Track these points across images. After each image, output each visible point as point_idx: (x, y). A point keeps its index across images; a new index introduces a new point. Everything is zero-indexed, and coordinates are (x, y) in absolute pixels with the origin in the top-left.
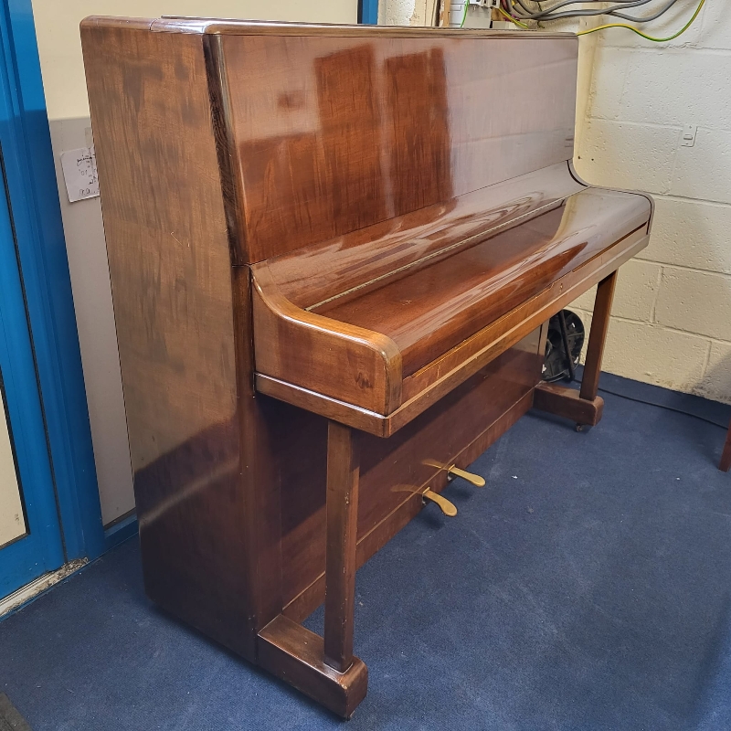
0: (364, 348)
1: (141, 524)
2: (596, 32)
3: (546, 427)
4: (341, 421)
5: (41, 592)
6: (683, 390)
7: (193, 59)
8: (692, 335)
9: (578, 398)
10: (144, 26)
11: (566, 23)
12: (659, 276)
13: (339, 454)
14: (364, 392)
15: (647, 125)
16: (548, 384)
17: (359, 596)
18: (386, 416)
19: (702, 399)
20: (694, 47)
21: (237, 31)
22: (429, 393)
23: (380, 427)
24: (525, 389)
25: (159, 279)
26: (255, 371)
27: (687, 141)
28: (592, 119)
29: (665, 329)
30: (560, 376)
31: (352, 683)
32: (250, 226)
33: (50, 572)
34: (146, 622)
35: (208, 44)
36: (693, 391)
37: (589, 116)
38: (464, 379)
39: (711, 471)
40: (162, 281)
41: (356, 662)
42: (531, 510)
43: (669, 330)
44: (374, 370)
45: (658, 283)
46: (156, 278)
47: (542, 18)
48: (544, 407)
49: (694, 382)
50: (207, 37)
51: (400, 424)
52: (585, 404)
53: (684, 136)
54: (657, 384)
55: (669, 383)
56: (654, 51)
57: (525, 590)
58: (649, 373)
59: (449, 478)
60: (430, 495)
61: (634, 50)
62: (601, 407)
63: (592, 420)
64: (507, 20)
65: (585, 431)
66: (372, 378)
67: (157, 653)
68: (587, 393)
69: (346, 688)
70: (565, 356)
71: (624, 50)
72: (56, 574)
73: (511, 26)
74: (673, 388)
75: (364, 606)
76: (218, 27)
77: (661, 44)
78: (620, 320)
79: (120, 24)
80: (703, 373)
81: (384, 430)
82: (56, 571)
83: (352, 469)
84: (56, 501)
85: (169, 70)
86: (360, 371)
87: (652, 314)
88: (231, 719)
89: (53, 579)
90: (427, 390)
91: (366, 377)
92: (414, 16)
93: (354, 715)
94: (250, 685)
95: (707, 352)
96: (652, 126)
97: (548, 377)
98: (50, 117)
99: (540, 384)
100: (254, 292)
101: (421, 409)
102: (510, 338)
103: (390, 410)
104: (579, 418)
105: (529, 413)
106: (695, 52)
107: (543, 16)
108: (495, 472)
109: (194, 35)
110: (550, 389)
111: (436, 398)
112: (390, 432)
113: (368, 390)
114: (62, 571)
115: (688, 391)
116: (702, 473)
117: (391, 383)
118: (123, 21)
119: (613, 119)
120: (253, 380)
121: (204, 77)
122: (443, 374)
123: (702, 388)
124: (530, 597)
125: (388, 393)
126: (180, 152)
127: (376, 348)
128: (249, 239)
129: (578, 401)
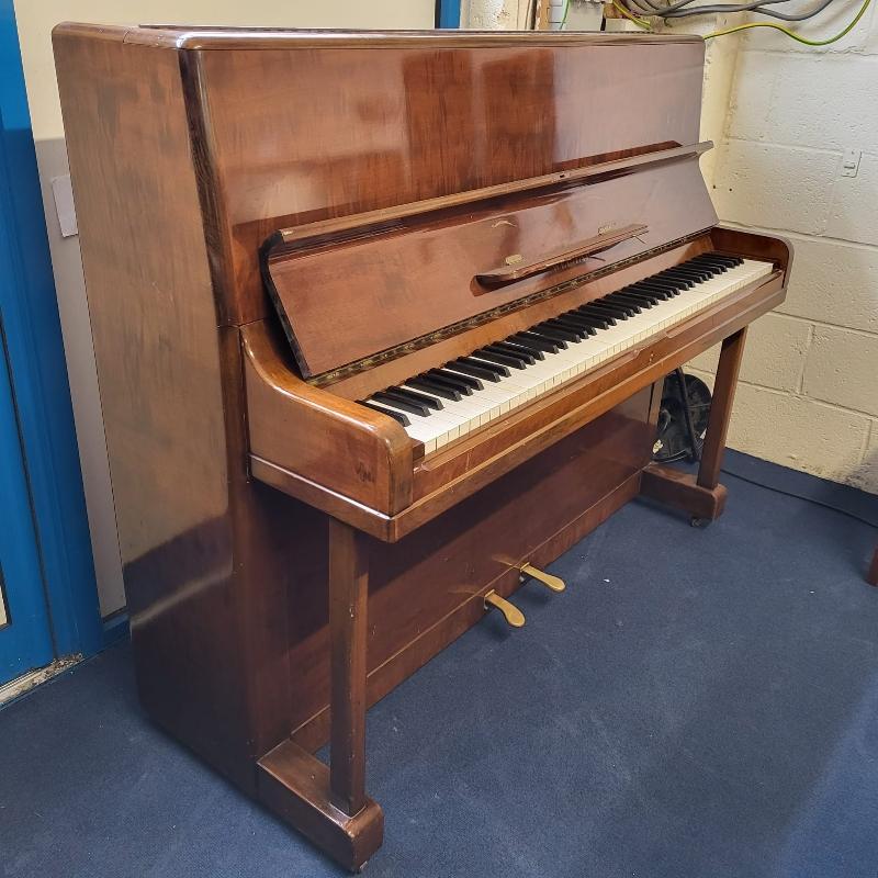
0: (365, 433)
1: (132, 624)
2: (740, 32)
3: (656, 520)
4: (341, 519)
5: (24, 693)
6: (835, 479)
7: (170, 77)
8: (847, 411)
9: (695, 486)
10: (118, 38)
11: (698, 21)
12: (809, 337)
13: (342, 558)
14: (365, 486)
15: (797, 148)
16: (659, 466)
17: (395, 719)
18: (391, 517)
19: (858, 491)
20: (859, 52)
21: (223, 44)
22: (455, 487)
23: (385, 530)
24: (629, 472)
25: (142, 335)
26: (249, 451)
27: (849, 171)
28: (731, 140)
29: (815, 402)
30: (681, 454)
31: (362, 832)
32: (240, 280)
33: (36, 670)
34: (138, 736)
35: (186, 60)
36: (848, 481)
37: (727, 137)
38: (506, 470)
39: (856, 583)
40: (145, 338)
41: (369, 804)
42: (620, 623)
43: (820, 404)
44: (377, 461)
45: (808, 344)
46: (139, 335)
47: (669, 14)
48: (654, 494)
49: (848, 470)
50: (185, 53)
51: (411, 526)
52: (703, 493)
53: (844, 163)
54: (803, 470)
55: (818, 469)
56: (812, 56)
57: (599, 723)
58: (794, 456)
59: (522, 579)
60: (494, 599)
61: (784, 55)
62: (723, 499)
63: (711, 515)
64: (624, 17)
65: (703, 526)
66: (374, 469)
67: (144, 777)
68: (706, 481)
69: (353, 836)
70: (686, 430)
71: (773, 54)
72: (43, 672)
73: (629, 26)
74: (824, 475)
75: (399, 733)
76: (198, 40)
77: (819, 48)
78: (760, 388)
79: (92, 34)
80: (860, 459)
81: (388, 534)
82: (43, 668)
83: (357, 577)
84: (44, 586)
85: (145, 90)
86: (360, 460)
87: (799, 384)
88: (219, 862)
89: (39, 677)
90: (450, 485)
91: (367, 468)
92: (503, 13)
93: (367, 866)
94: (248, 821)
95: (866, 433)
96: (806, 150)
97: (665, 456)
98: (36, 137)
99: (650, 466)
100: (246, 358)
101: (443, 508)
102: (574, 419)
103: (396, 509)
104: (695, 510)
105: (635, 500)
106: (861, 59)
107: (670, 12)
108: (583, 573)
109: (170, 49)
110: (662, 473)
111: (465, 493)
112: (397, 535)
113: (370, 484)
114: (50, 669)
115: (842, 480)
116: (842, 587)
117: (397, 477)
118: (97, 30)
119: (758, 140)
120: (247, 463)
121: (181, 100)
122: (474, 464)
123: (858, 478)
124: (604, 733)
125: (392, 489)
126: (159, 189)
127: (378, 435)
128: (238, 295)
129: (694, 490)
